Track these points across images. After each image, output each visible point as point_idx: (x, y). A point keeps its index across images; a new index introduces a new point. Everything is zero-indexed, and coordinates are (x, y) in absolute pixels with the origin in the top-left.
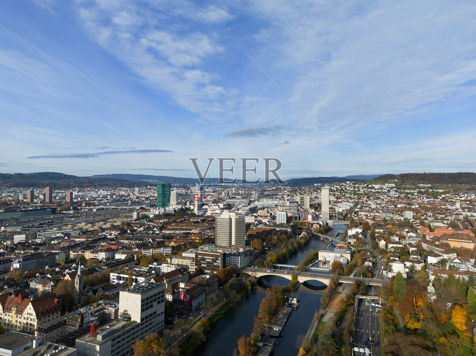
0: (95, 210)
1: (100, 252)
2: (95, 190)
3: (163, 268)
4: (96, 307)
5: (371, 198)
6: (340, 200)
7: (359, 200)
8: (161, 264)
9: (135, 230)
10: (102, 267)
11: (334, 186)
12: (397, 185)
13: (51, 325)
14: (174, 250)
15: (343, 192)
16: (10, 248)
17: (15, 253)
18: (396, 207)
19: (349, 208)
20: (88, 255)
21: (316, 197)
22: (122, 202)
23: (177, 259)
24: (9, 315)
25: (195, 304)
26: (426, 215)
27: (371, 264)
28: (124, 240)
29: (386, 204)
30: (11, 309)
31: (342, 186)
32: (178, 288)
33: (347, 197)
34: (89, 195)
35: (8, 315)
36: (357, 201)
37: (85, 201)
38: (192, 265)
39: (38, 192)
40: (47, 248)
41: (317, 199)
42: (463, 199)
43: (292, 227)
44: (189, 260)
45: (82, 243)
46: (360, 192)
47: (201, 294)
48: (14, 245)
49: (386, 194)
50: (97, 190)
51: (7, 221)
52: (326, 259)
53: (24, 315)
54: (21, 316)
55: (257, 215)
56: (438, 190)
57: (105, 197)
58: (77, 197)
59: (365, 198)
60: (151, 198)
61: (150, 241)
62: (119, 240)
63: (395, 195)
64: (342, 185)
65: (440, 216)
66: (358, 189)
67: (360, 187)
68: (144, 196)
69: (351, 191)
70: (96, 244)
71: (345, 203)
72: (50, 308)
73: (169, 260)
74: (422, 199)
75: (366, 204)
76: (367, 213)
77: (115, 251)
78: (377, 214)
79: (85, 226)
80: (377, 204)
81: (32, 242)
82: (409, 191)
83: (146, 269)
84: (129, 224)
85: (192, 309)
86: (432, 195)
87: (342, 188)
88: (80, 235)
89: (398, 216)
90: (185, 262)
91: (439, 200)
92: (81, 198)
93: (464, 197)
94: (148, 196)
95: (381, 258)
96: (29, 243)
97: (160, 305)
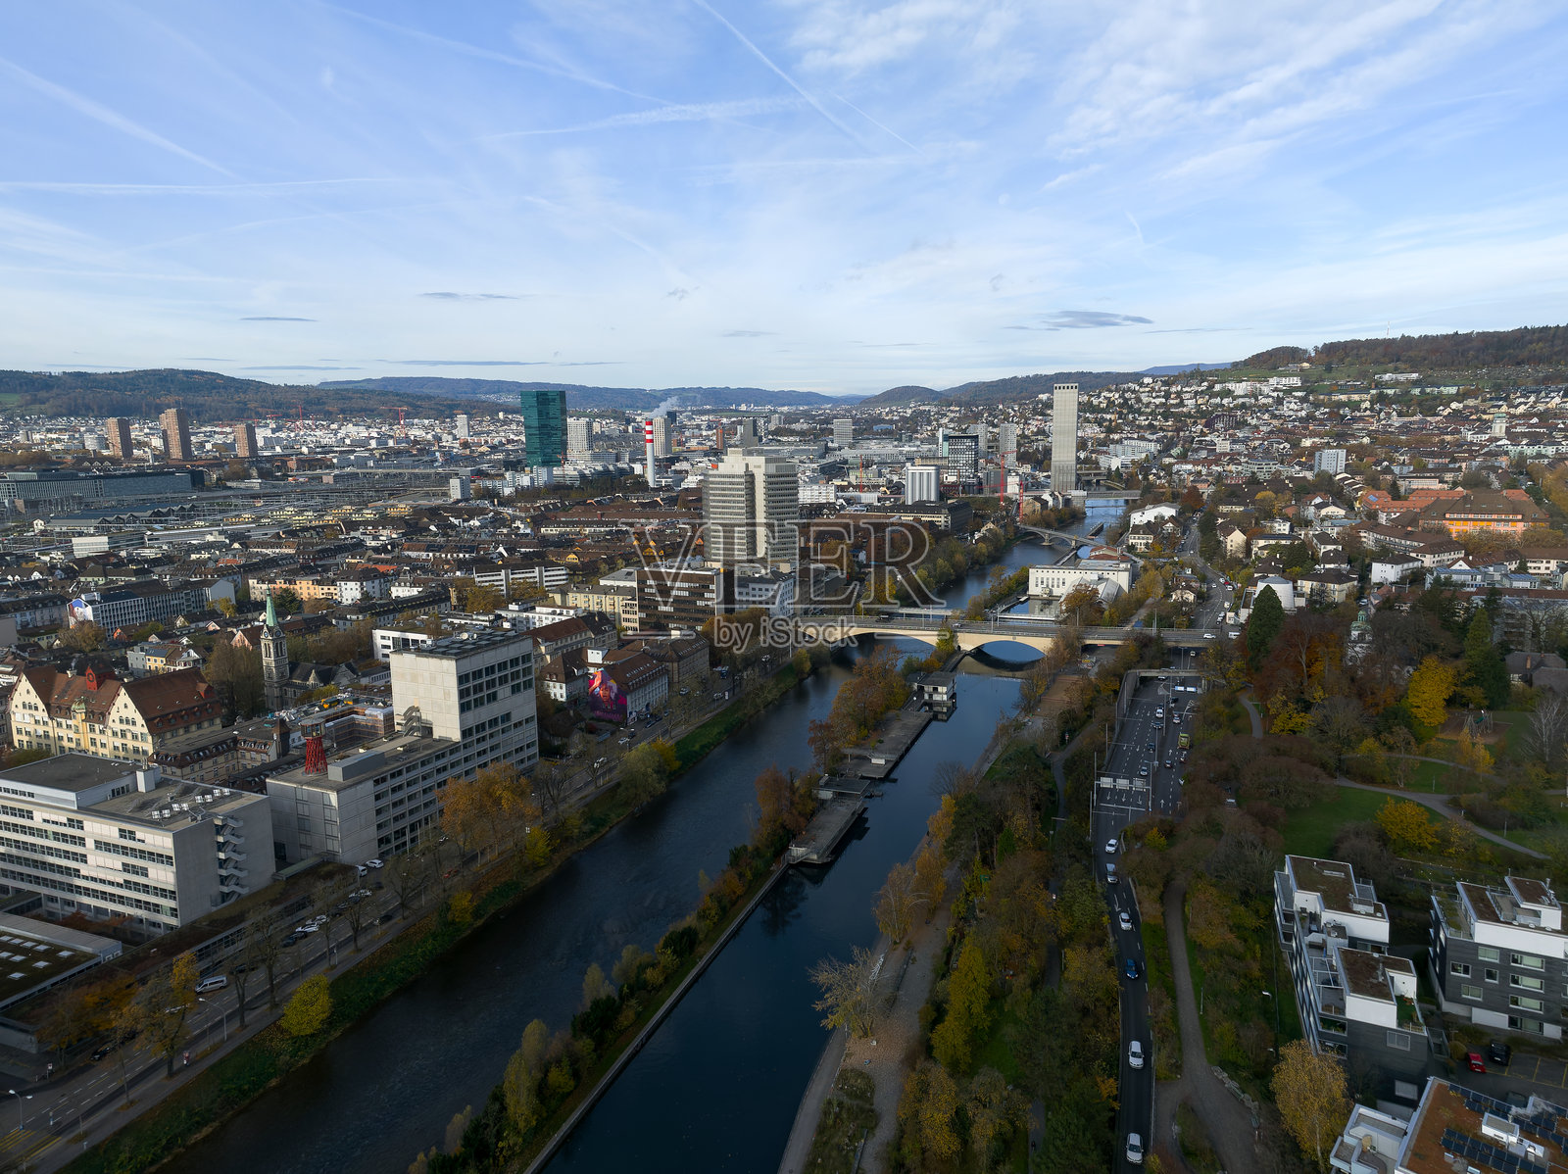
0: (328, 479)
1: (343, 580)
2: (329, 426)
3: (537, 618)
4: (326, 709)
5: (1220, 425)
6: (1116, 437)
7: (1178, 434)
8: (533, 608)
9: (453, 527)
10: (348, 617)
11: (1100, 393)
12: (1307, 382)
13: (193, 748)
14: (576, 577)
15: (1128, 413)
16: (62, 569)
17: (79, 582)
18: (1295, 445)
19: (1143, 456)
20: (306, 589)
21: (1041, 432)
22: (417, 458)
23: (582, 595)
24: (69, 727)
25: (635, 705)
26: (1392, 461)
27: (1190, 597)
28: (419, 550)
29: (1264, 441)
30: (69, 709)
31: (1124, 391)
32: (583, 664)
33: (1140, 427)
34: (309, 439)
35: (64, 726)
36: (1172, 437)
37: (297, 455)
38: (628, 608)
39: (147, 431)
40: (177, 569)
41: (1042, 437)
42: (1521, 409)
43: (952, 509)
44: (621, 598)
45: (284, 559)
46: (1185, 410)
47: (654, 679)
48: (74, 563)
49: (1267, 411)
50: (334, 426)
51: (51, 504)
52: (1051, 591)
53: (110, 724)
54: (101, 727)
55: (846, 483)
56: (1442, 388)
57: (363, 443)
58: (269, 443)
59: (1200, 427)
60: (510, 447)
61: (501, 554)
62: (403, 549)
63: (1297, 411)
64: (1129, 390)
65: (1431, 463)
66: (1178, 401)
67: (1187, 392)
68: (486, 442)
69: (1157, 406)
70: (331, 561)
71: (1133, 442)
72: (186, 706)
73: (558, 598)
74: (1385, 419)
75: (1201, 442)
76: (1200, 468)
77: (388, 579)
78: (1232, 467)
79: (297, 518)
80: (1234, 442)
81: (130, 555)
82: (1344, 398)
83: (483, 621)
84: (434, 513)
85: (627, 719)
86: (1420, 404)
87: (1126, 400)
88: (280, 537)
89: (1297, 468)
90: (608, 604)
91: (1439, 418)
92: (284, 448)
93: (1526, 404)
94: (500, 442)
95: (1227, 583)
96: (121, 559)
97: (520, 698)
